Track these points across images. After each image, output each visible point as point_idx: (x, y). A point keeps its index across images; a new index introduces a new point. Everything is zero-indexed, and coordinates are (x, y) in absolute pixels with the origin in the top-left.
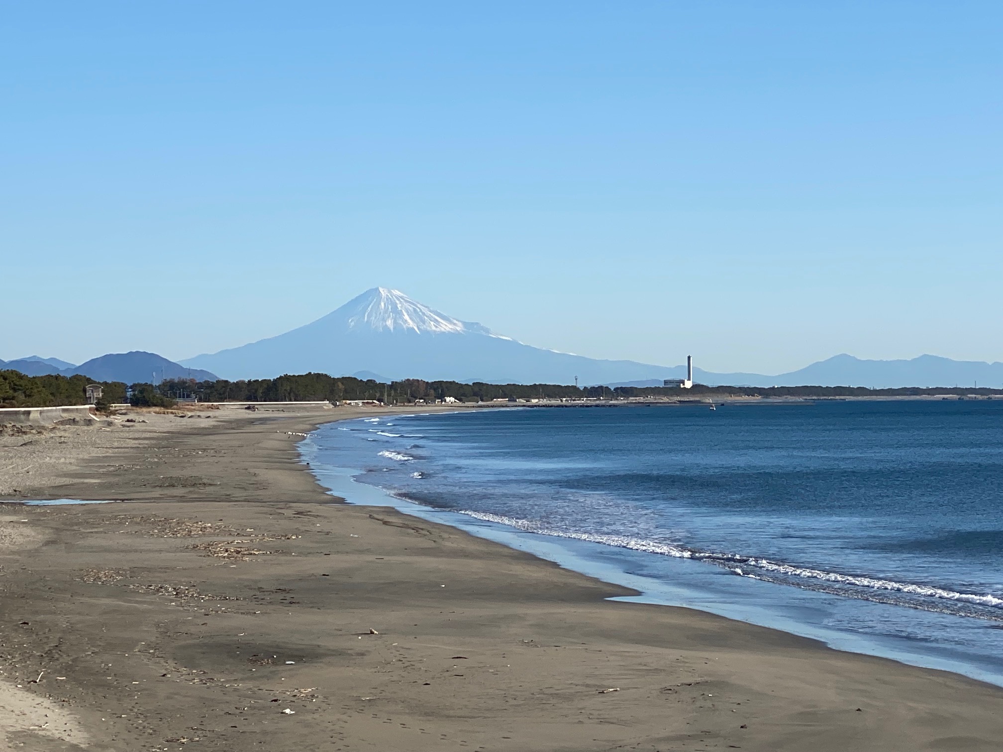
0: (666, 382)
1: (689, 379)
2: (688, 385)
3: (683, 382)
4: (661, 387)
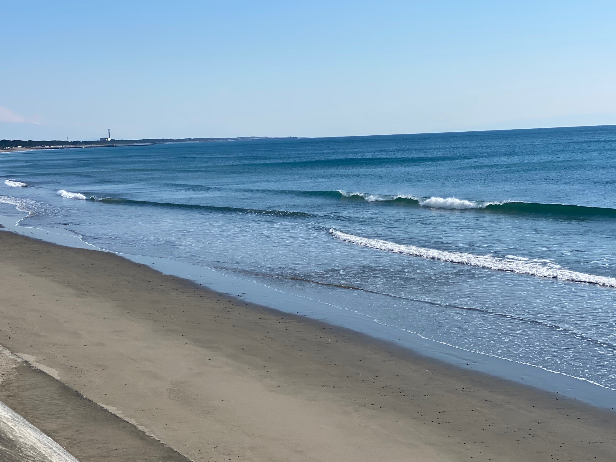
0: (101, 139)
1: (109, 137)
2: (109, 139)
3: (107, 138)
4: (99, 140)
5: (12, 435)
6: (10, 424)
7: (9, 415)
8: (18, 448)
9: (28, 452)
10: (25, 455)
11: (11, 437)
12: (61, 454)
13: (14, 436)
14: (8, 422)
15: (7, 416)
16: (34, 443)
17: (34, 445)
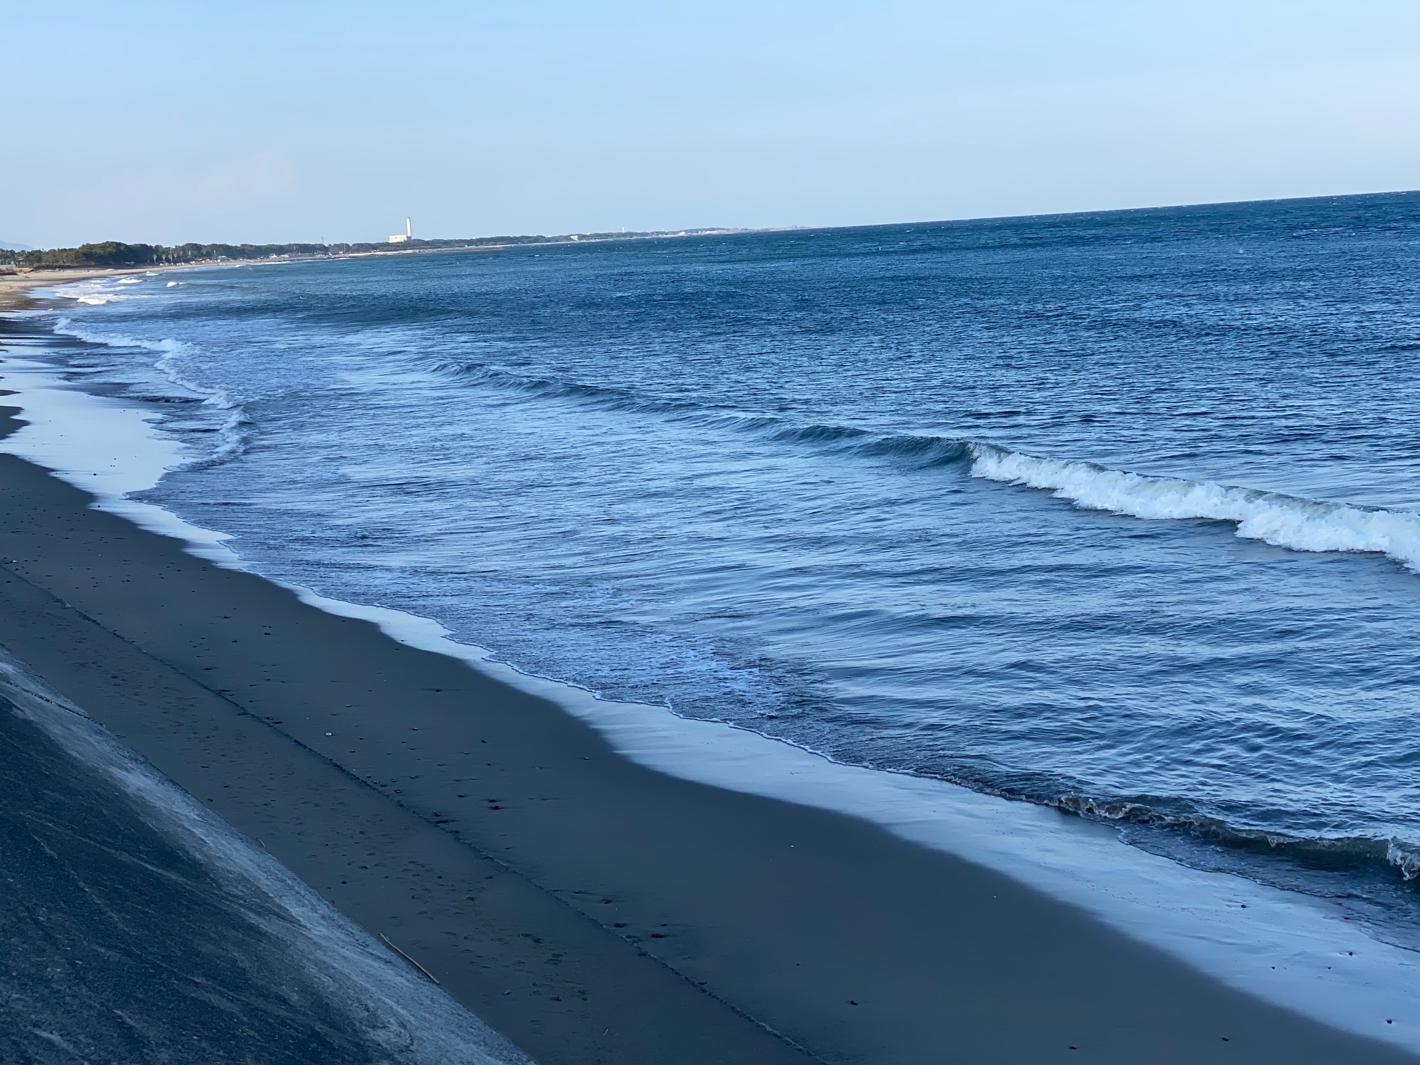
5: (201, 853)
6: (198, 832)
7: (198, 812)
8: (212, 879)
9: (232, 888)
10: (226, 893)
11: (198, 856)
12: (303, 892)
13: (206, 855)
14: (194, 826)
15: (193, 815)
16: (247, 870)
17: (245, 875)
